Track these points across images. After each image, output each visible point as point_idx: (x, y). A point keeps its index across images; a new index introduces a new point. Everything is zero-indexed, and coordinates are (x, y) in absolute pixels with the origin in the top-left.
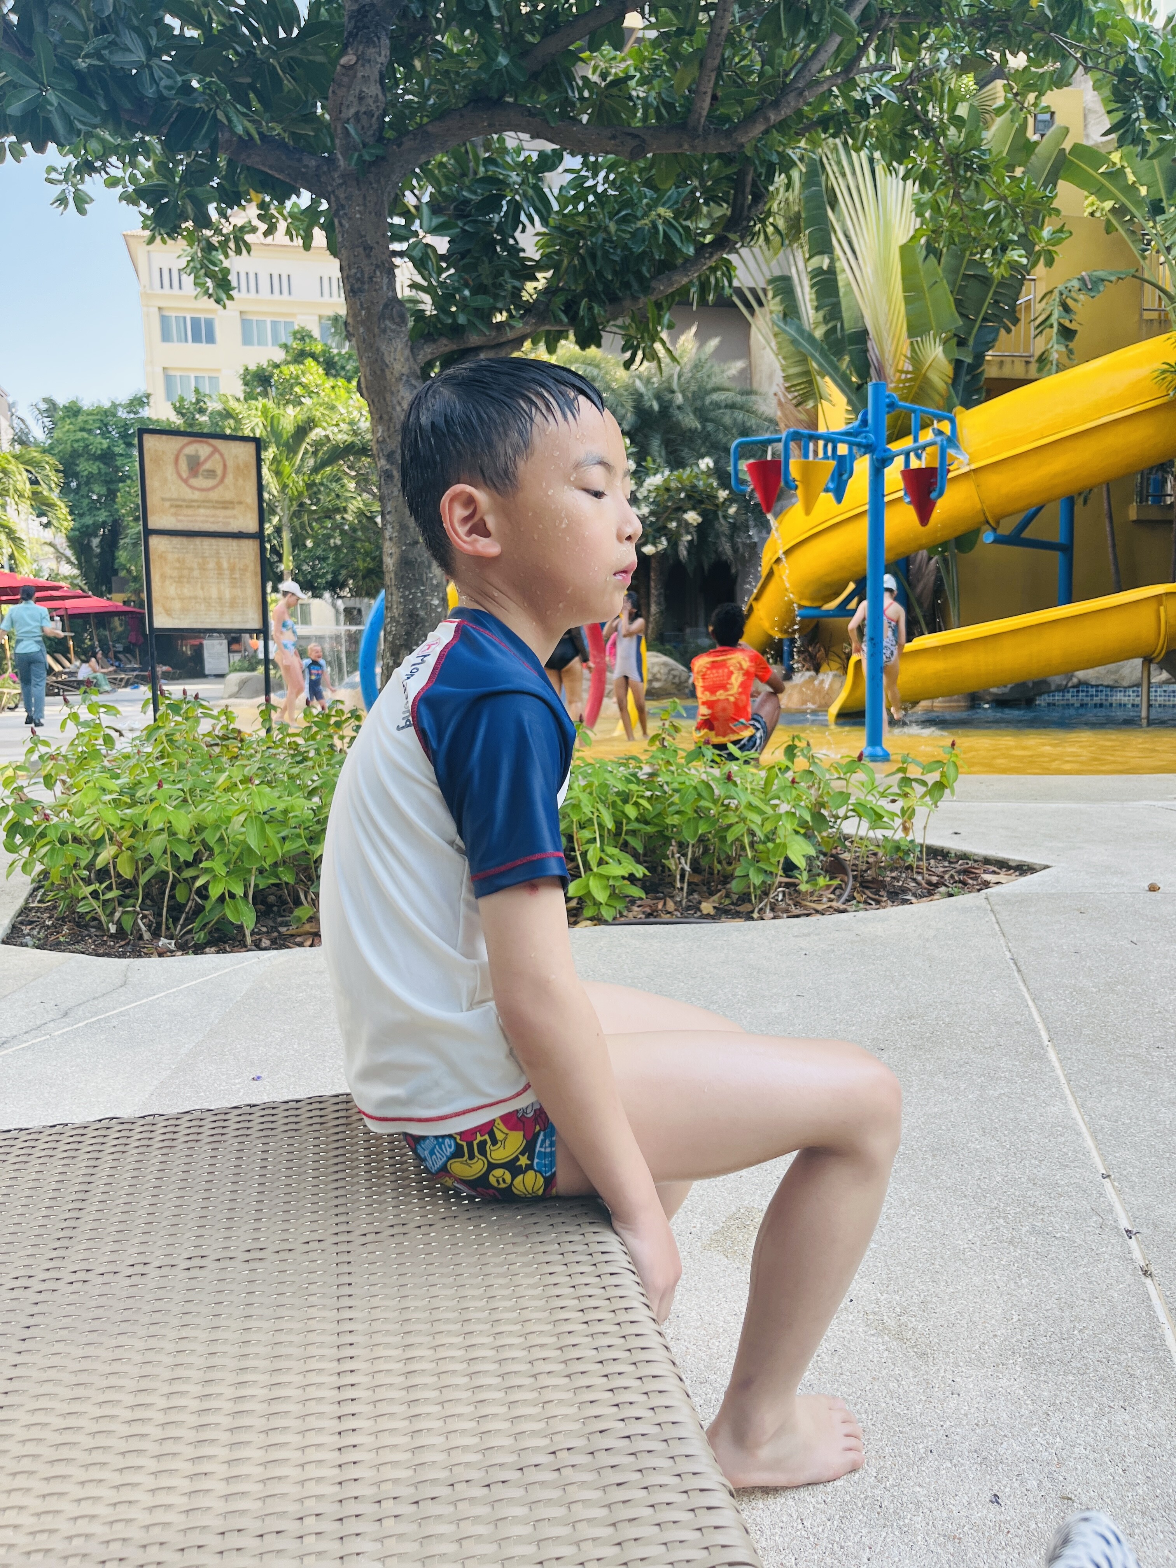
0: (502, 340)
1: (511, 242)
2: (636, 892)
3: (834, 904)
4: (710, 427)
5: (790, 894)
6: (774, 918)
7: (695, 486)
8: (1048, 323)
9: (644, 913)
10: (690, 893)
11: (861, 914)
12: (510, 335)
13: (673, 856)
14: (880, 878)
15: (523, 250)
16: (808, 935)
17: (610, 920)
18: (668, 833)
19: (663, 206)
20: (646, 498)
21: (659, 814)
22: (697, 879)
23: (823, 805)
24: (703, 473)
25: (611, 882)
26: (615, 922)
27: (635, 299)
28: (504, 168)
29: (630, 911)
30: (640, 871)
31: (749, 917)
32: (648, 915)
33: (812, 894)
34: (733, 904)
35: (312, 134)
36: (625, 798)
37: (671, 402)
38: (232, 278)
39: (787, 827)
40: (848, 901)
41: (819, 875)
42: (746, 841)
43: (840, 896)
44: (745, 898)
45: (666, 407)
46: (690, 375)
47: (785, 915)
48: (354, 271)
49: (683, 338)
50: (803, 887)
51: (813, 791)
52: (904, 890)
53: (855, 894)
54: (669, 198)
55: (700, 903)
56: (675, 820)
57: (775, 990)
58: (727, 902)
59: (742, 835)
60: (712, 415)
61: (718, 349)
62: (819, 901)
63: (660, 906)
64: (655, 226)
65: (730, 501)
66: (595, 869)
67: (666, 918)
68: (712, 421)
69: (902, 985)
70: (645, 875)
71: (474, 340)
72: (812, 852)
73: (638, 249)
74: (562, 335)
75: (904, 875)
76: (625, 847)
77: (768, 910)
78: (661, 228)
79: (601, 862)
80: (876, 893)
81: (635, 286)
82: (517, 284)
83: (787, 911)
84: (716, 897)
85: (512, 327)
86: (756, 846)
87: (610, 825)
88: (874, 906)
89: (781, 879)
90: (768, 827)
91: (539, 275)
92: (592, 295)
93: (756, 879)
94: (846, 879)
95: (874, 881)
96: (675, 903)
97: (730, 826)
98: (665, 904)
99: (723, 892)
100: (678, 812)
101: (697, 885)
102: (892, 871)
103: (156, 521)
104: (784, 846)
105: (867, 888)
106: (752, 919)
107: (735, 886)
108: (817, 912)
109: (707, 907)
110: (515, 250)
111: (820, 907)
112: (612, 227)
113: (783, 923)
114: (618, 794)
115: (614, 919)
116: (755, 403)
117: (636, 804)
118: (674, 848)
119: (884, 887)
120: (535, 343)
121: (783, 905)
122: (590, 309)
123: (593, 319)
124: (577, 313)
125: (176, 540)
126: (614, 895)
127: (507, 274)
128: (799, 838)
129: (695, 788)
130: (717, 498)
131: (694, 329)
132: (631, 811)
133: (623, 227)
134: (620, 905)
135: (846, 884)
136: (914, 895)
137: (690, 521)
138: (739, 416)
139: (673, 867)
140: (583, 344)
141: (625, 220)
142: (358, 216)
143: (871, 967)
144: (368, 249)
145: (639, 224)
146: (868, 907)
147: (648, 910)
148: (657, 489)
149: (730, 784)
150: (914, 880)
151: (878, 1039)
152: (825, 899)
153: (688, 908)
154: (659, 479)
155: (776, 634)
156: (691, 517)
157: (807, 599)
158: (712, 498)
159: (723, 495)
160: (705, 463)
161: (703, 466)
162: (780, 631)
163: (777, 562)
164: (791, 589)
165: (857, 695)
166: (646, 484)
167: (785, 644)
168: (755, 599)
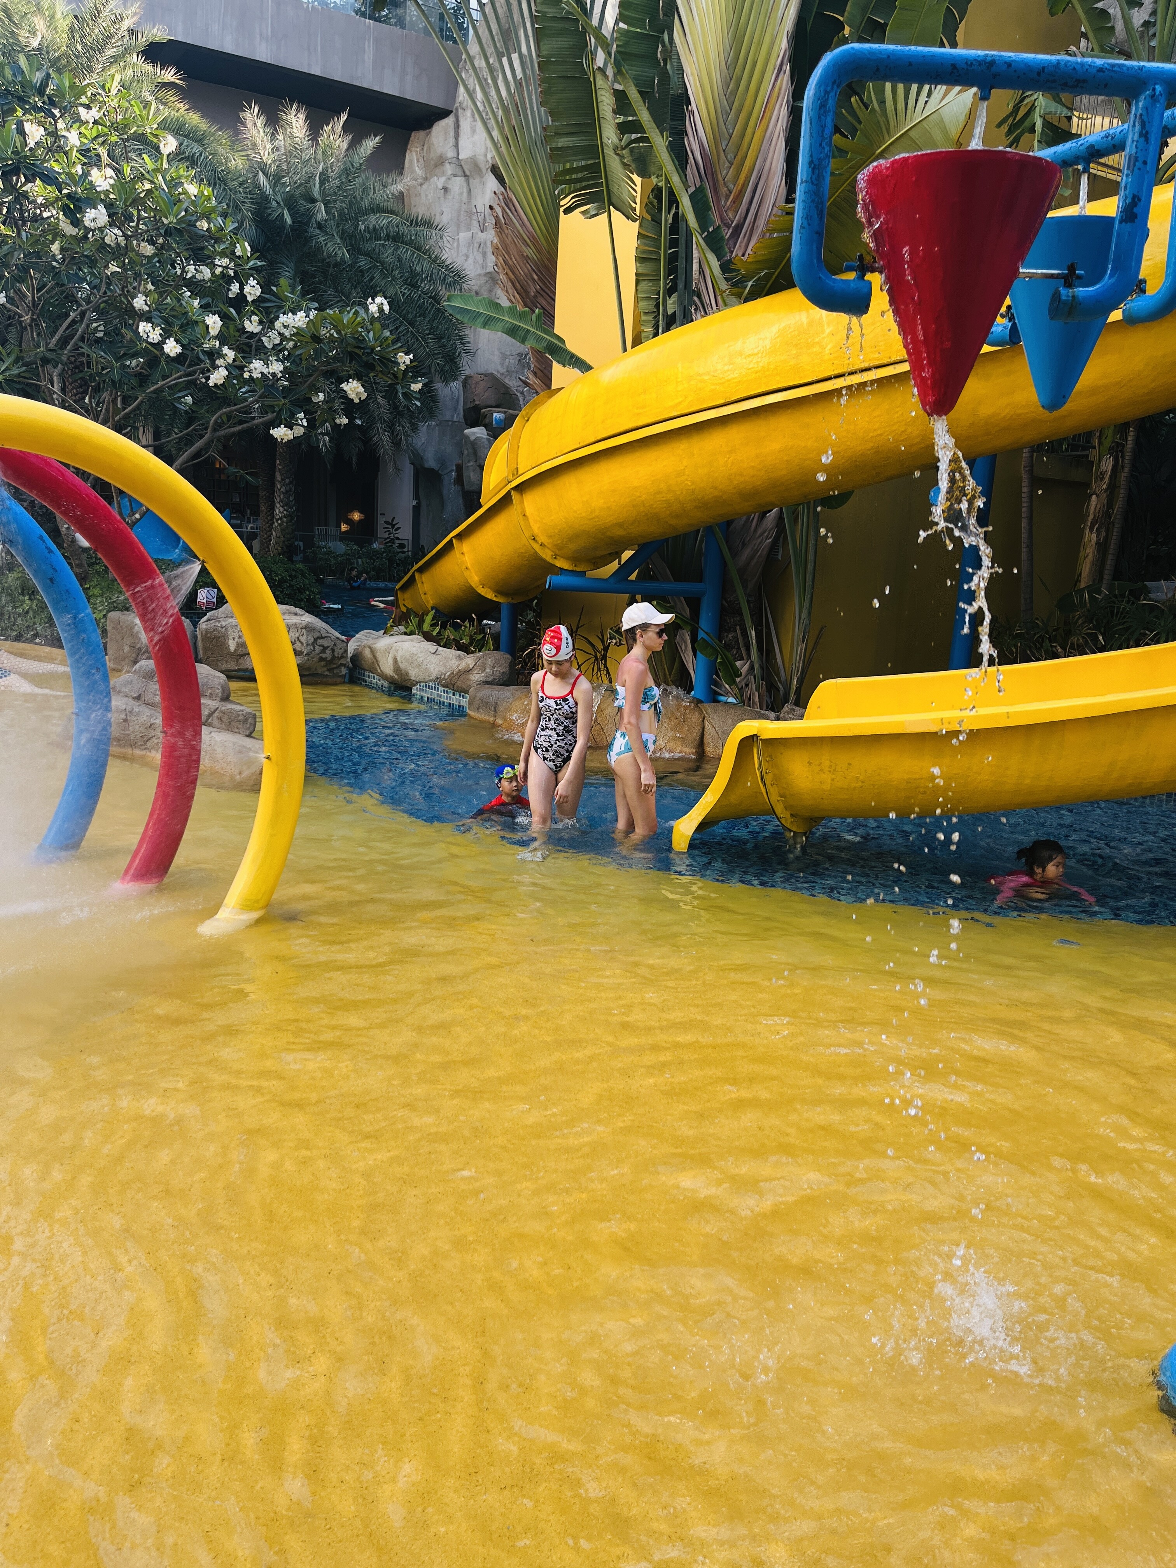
154: (299, 319)
155: (490, 595)
156: (354, 389)
157: (567, 558)
158: (388, 362)
159: (404, 359)
160: (377, 305)
161: (373, 308)
162: (498, 592)
163: (519, 488)
164: (542, 538)
165: (734, 798)
166: (278, 325)
167: (505, 613)
168: (459, 536)
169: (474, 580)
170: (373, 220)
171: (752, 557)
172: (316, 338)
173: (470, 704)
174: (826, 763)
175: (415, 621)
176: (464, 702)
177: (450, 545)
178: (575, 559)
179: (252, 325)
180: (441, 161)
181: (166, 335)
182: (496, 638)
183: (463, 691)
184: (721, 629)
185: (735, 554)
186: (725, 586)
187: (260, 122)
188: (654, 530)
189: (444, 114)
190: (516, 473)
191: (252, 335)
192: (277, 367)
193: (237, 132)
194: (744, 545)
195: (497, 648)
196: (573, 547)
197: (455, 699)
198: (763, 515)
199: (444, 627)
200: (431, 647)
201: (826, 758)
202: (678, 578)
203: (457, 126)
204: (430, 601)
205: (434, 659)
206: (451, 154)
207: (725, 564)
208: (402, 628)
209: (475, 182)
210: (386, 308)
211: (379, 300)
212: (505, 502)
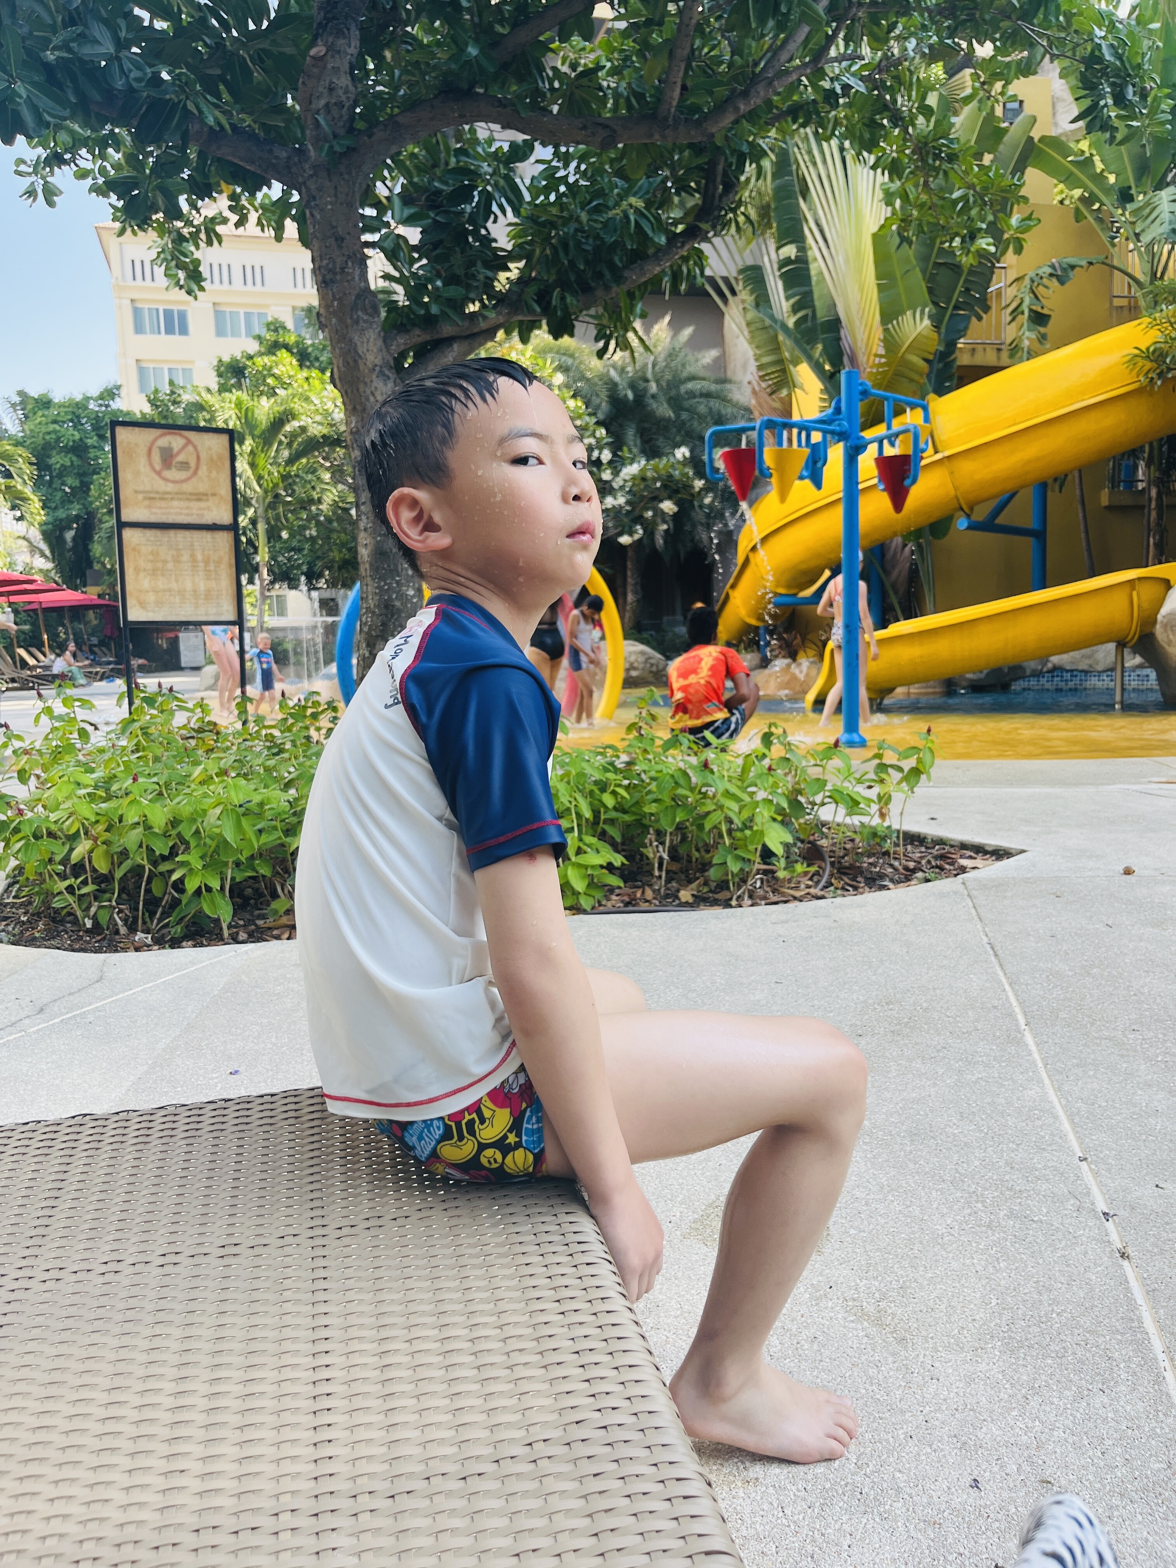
0: (475, 331)
1: (483, 232)
2: (614, 881)
3: (812, 891)
4: (685, 416)
5: (768, 881)
6: (752, 905)
7: (671, 476)
8: (1020, 310)
9: (622, 901)
10: (668, 881)
11: (839, 900)
12: (483, 325)
13: (651, 845)
14: (858, 864)
15: (495, 241)
16: (786, 922)
17: (588, 909)
18: (646, 822)
19: (634, 195)
20: (622, 488)
21: (637, 803)
22: (675, 867)
23: (800, 792)
24: (679, 462)
25: (590, 872)
26: (593, 911)
27: (607, 288)
28: (475, 158)
29: (609, 900)
30: (618, 860)
31: (727, 904)
32: (627, 904)
33: (790, 881)
34: (711, 891)
35: (282, 125)
36: (603, 786)
37: (645, 390)
38: (203, 269)
39: (764, 814)
40: (825, 887)
41: (796, 861)
42: (724, 828)
43: (818, 883)
44: (723, 885)
45: (640, 396)
46: (664, 364)
47: (763, 902)
48: (325, 262)
49: (656, 327)
50: (781, 874)
51: (789, 778)
52: (882, 876)
53: (833, 880)
54: (640, 188)
55: (678, 891)
56: (652, 808)
57: (753, 978)
58: (706, 889)
59: (720, 823)
60: (686, 404)
61: (692, 337)
62: (797, 888)
63: (639, 895)
64: (626, 216)
66: (573, 859)
67: (645, 906)
68: (687, 410)
69: (880, 971)
70: (623, 864)
71: (447, 330)
72: (789, 839)
73: (610, 239)
74: (534, 325)
75: (881, 861)
76: (603, 836)
77: (746, 897)
78: (632, 218)
79: (579, 851)
80: (854, 879)
81: (608, 275)
82: (490, 274)
83: (765, 898)
84: (694, 885)
85: (485, 318)
86: (734, 834)
87: (587, 814)
88: (852, 892)
89: (758, 866)
90: (746, 814)
91: (511, 265)
92: (564, 284)
93: (734, 867)
94: (823, 865)
95: (851, 867)
96: (654, 891)
97: (708, 813)
98: (643, 893)
99: (701, 880)
100: (655, 801)
101: (676, 873)
102: (869, 857)
103: (128, 515)
104: (762, 833)
105: (845, 874)
106: (731, 906)
107: (713, 874)
108: (795, 898)
109: (685, 895)
110: (488, 240)
111: (798, 894)
112: (584, 216)
113: (762, 910)
114: (596, 783)
115: (593, 908)
116: (730, 391)
117: (614, 793)
118: (651, 836)
119: (862, 873)
120: (508, 333)
121: (760, 892)
122: (563, 298)
123: (565, 308)
124: (549, 303)
125: (150, 533)
126: (592, 884)
127: (479, 264)
128: (777, 826)
129: (672, 776)
130: (693, 488)
131: (667, 318)
132: (609, 800)
133: (596, 217)
134: (599, 895)
135: (824, 870)
136: (892, 880)
137: (666, 510)
138: (715, 404)
139: (651, 855)
140: (556, 333)
141: (597, 210)
142: (329, 207)
143: (849, 953)
144: (340, 240)
145: (611, 214)
146: (846, 893)
147: (626, 899)
148: (634, 478)
149: (707, 773)
150: (892, 866)
151: (856, 1025)
152: (803, 886)
153: (667, 896)
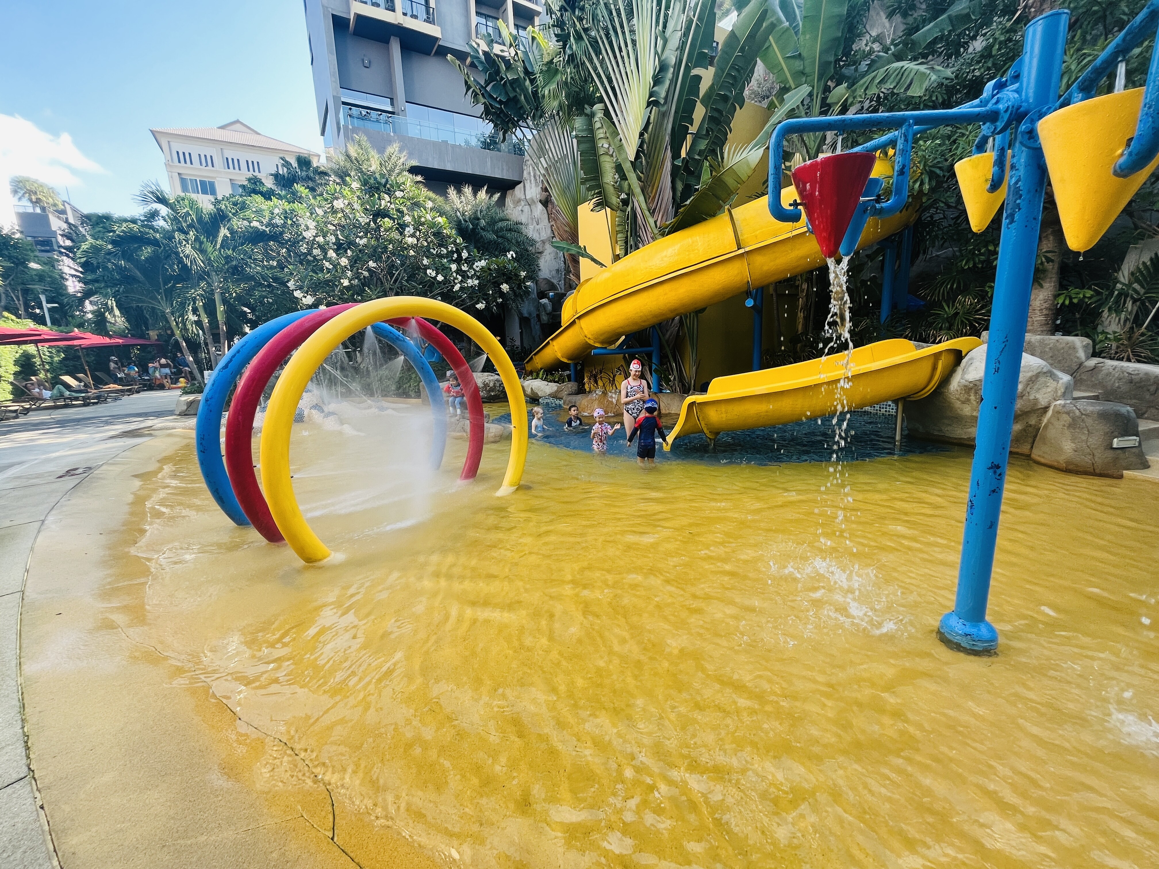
65: (528, 277)
154: (483, 263)
155: (566, 361)
156: (505, 287)
157: (599, 342)
158: (517, 276)
159: (523, 274)
160: (510, 255)
161: (509, 256)
162: (569, 359)
163: (579, 318)
164: (589, 336)
165: (686, 427)
166: (474, 266)
167: (572, 368)
168: (552, 339)
169: (559, 355)
170: (500, 224)
171: (670, 336)
172: (489, 269)
173: (564, 403)
174: (724, 410)
175: (535, 374)
176: (561, 402)
177: (548, 343)
178: (602, 343)
179: (465, 268)
180: (519, 201)
181: (437, 274)
182: (569, 376)
183: (560, 399)
184: (661, 363)
185: (664, 335)
186: (661, 348)
187: (455, 192)
188: (635, 328)
189: (519, 183)
190: (576, 313)
191: (465, 271)
192: (476, 282)
193: (447, 197)
194: (667, 331)
195: (569, 380)
196: (602, 338)
197: (558, 402)
198: (673, 319)
199: (547, 375)
200: (546, 383)
201: (723, 408)
202: (641, 347)
203: (524, 187)
204: (539, 366)
205: (547, 387)
206: (523, 197)
207: (660, 339)
208: (530, 377)
209: (533, 207)
210: (514, 256)
211: (511, 252)
212: (573, 323)
